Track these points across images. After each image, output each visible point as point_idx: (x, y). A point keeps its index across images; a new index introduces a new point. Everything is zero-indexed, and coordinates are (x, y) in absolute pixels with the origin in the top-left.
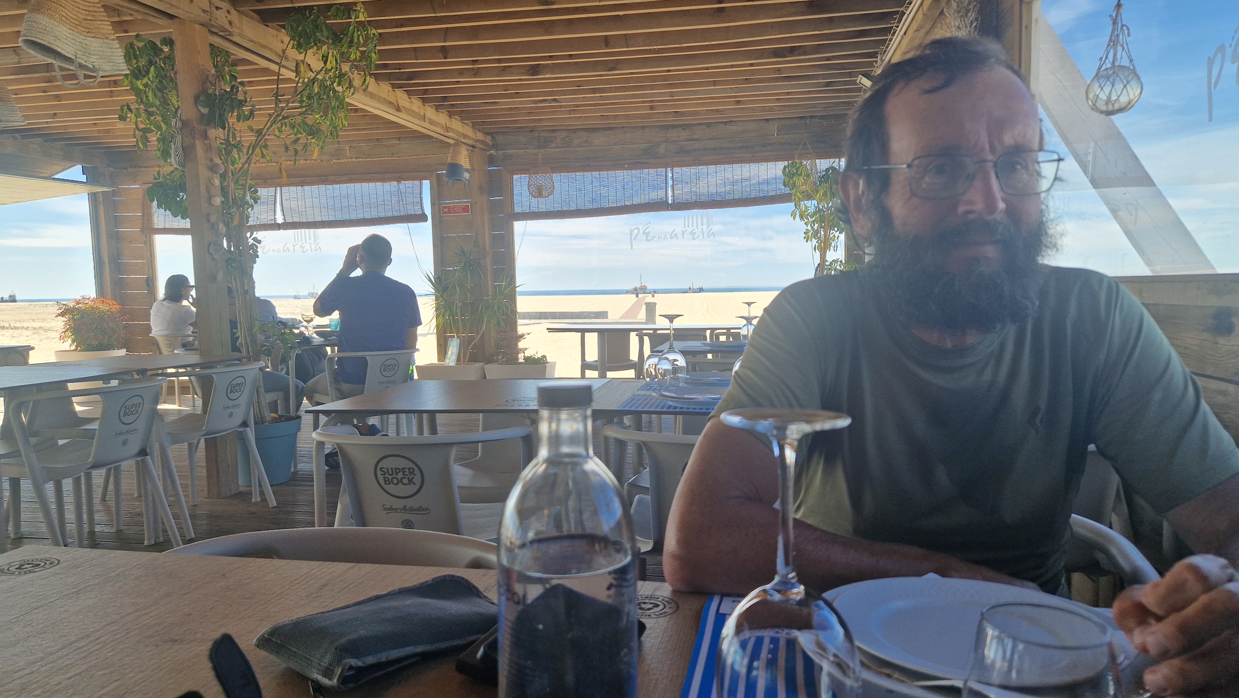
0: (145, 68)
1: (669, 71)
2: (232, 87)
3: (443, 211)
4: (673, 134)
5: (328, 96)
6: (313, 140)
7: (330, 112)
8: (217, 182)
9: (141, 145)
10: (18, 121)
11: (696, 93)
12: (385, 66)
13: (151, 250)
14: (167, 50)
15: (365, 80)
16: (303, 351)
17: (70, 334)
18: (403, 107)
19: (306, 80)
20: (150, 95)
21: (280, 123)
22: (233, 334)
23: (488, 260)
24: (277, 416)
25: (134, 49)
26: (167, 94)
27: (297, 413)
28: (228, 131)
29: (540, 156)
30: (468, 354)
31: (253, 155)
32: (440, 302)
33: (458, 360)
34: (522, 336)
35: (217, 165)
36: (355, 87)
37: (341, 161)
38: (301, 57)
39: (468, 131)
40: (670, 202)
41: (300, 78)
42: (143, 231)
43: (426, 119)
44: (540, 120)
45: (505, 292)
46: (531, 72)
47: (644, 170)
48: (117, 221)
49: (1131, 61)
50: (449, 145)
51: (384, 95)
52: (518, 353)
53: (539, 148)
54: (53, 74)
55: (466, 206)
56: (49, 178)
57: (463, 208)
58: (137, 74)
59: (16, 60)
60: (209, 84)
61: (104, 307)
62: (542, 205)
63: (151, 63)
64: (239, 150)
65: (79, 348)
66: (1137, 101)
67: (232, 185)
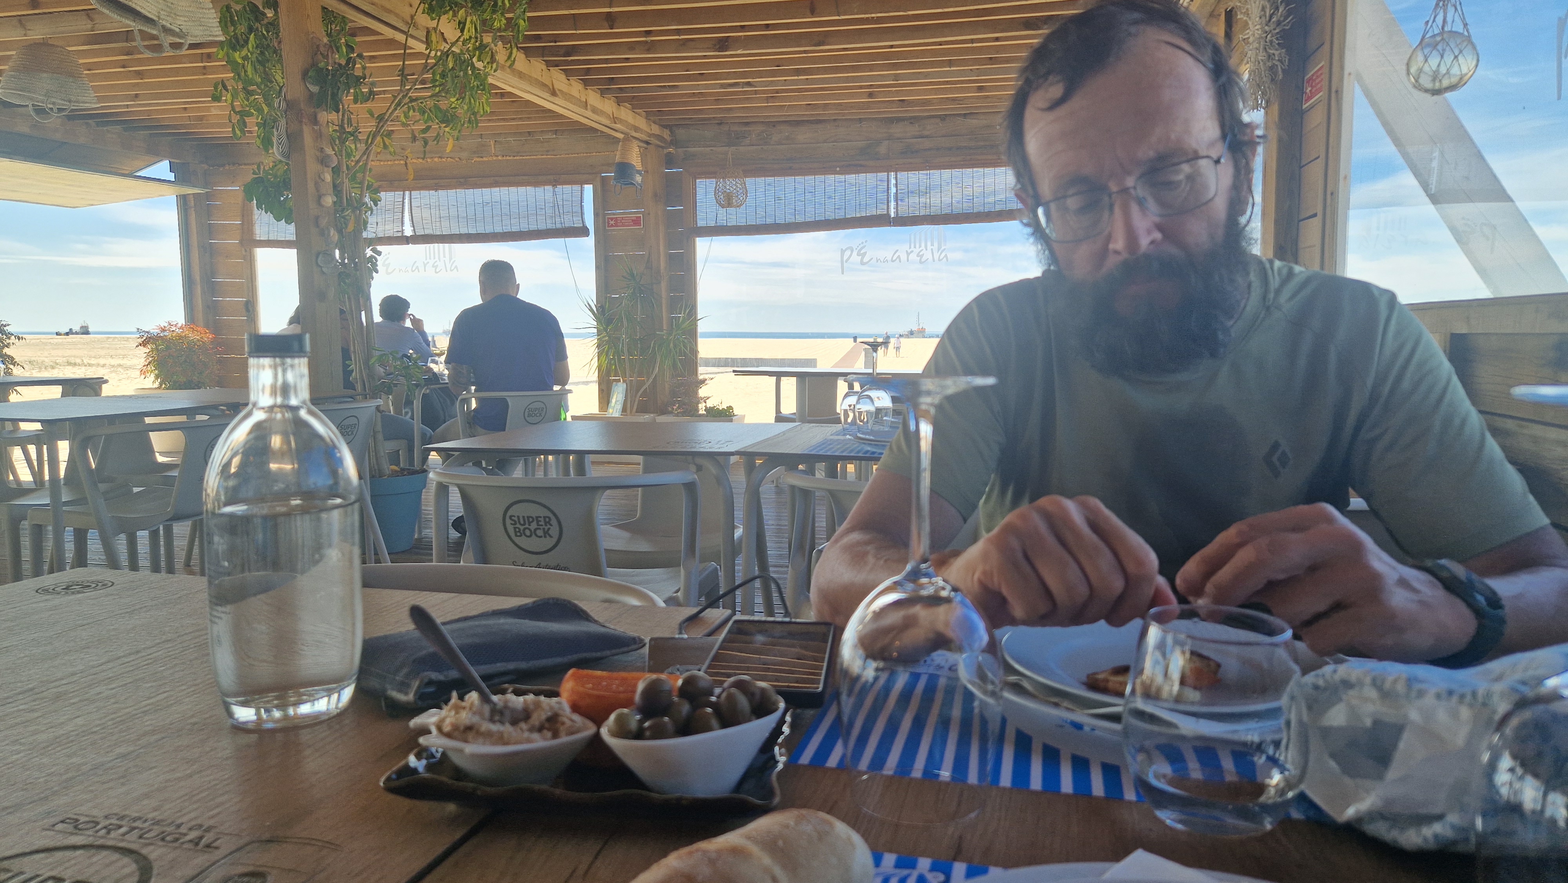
0: (244, 36)
1: (892, 47)
2: (349, 60)
3: (609, 224)
4: (897, 130)
5: (466, 73)
6: (447, 129)
7: (467, 93)
8: (328, 177)
9: (238, 132)
10: (90, 102)
11: (927, 75)
12: (538, 38)
13: (251, 268)
14: (271, 15)
15: (511, 53)
16: (431, 390)
17: (153, 368)
18: (559, 90)
19: (439, 54)
20: (249, 69)
21: (406, 106)
22: (345, 366)
23: (664, 285)
24: (399, 470)
25: (230, 13)
26: (270, 69)
27: (423, 466)
28: (343, 115)
29: (730, 156)
30: (636, 403)
31: (373, 146)
32: (603, 337)
33: (624, 410)
34: (703, 382)
35: (328, 156)
36: (498, 63)
37: (485, 159)
38: (433, 24)
39: (641, 122)
40: (893, 215)
41: (431, 50)
42: (241, 243)
43: (589, 106)
44: (731, 109)
45: (683, 327)
46: (717, 47)
47: (860, 175)
48: (210, 231)
49: (1465, 25)
50: (616, 140)
51: (536, 75)
52: (698, 403)
53: (729, 145)
54: (134, 44)
55: (637, 217)
56: (131, 175)
57: (633, 220)
58: (236, 43)
59: (89, 26)
60: (320, 57)
61: (193, 336)
62: (733, 216)
63: (251, 29)
64: (356, 140)
65: (163, 386)
66: (1471, 76)
67: (346, 181)
